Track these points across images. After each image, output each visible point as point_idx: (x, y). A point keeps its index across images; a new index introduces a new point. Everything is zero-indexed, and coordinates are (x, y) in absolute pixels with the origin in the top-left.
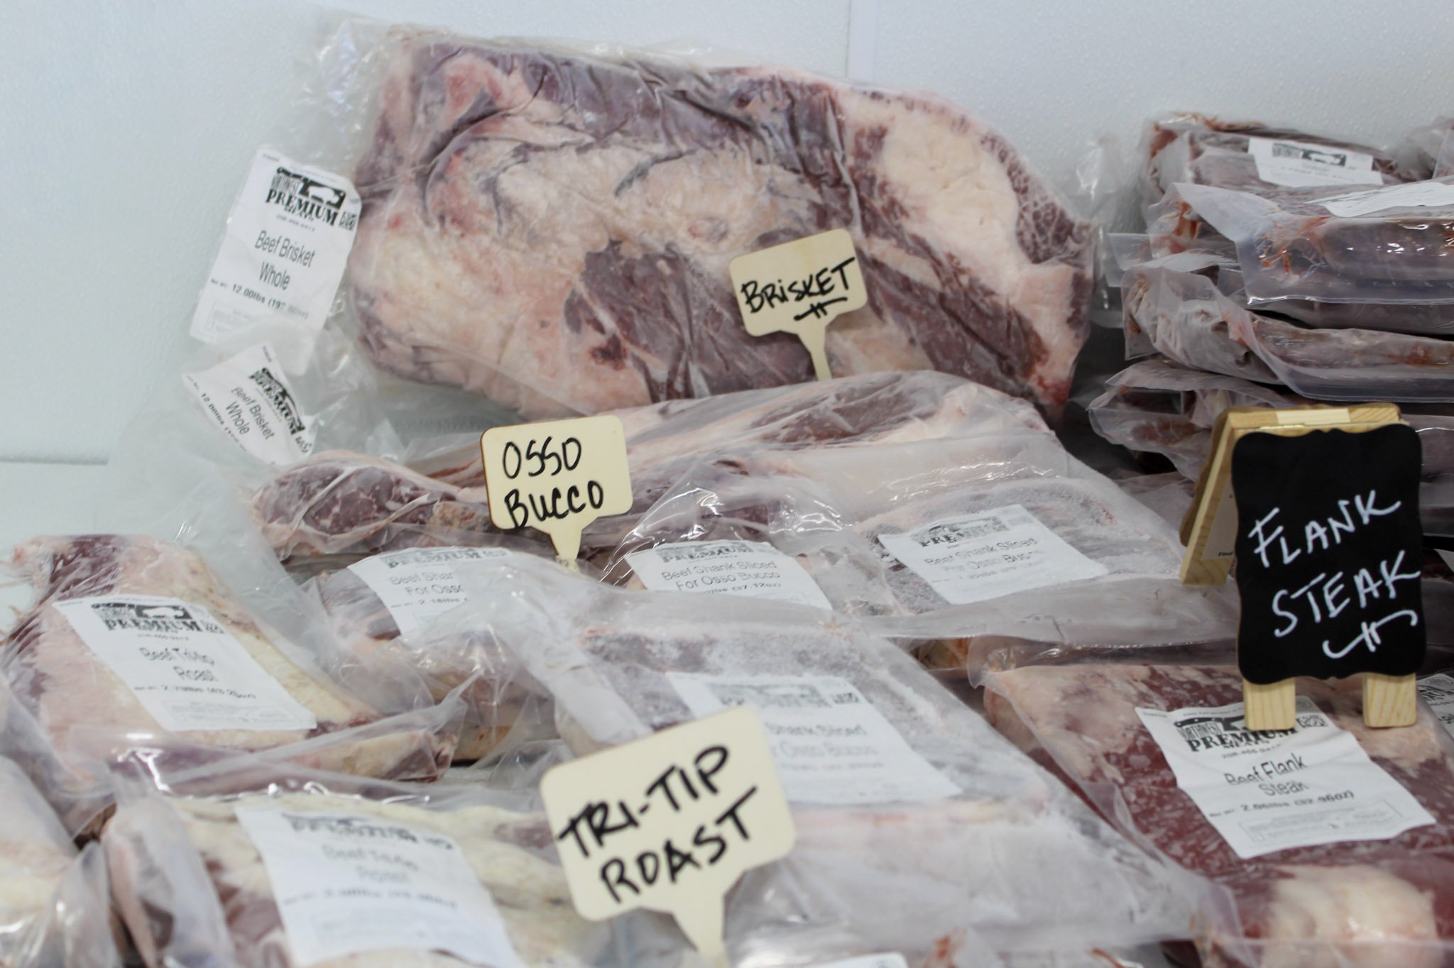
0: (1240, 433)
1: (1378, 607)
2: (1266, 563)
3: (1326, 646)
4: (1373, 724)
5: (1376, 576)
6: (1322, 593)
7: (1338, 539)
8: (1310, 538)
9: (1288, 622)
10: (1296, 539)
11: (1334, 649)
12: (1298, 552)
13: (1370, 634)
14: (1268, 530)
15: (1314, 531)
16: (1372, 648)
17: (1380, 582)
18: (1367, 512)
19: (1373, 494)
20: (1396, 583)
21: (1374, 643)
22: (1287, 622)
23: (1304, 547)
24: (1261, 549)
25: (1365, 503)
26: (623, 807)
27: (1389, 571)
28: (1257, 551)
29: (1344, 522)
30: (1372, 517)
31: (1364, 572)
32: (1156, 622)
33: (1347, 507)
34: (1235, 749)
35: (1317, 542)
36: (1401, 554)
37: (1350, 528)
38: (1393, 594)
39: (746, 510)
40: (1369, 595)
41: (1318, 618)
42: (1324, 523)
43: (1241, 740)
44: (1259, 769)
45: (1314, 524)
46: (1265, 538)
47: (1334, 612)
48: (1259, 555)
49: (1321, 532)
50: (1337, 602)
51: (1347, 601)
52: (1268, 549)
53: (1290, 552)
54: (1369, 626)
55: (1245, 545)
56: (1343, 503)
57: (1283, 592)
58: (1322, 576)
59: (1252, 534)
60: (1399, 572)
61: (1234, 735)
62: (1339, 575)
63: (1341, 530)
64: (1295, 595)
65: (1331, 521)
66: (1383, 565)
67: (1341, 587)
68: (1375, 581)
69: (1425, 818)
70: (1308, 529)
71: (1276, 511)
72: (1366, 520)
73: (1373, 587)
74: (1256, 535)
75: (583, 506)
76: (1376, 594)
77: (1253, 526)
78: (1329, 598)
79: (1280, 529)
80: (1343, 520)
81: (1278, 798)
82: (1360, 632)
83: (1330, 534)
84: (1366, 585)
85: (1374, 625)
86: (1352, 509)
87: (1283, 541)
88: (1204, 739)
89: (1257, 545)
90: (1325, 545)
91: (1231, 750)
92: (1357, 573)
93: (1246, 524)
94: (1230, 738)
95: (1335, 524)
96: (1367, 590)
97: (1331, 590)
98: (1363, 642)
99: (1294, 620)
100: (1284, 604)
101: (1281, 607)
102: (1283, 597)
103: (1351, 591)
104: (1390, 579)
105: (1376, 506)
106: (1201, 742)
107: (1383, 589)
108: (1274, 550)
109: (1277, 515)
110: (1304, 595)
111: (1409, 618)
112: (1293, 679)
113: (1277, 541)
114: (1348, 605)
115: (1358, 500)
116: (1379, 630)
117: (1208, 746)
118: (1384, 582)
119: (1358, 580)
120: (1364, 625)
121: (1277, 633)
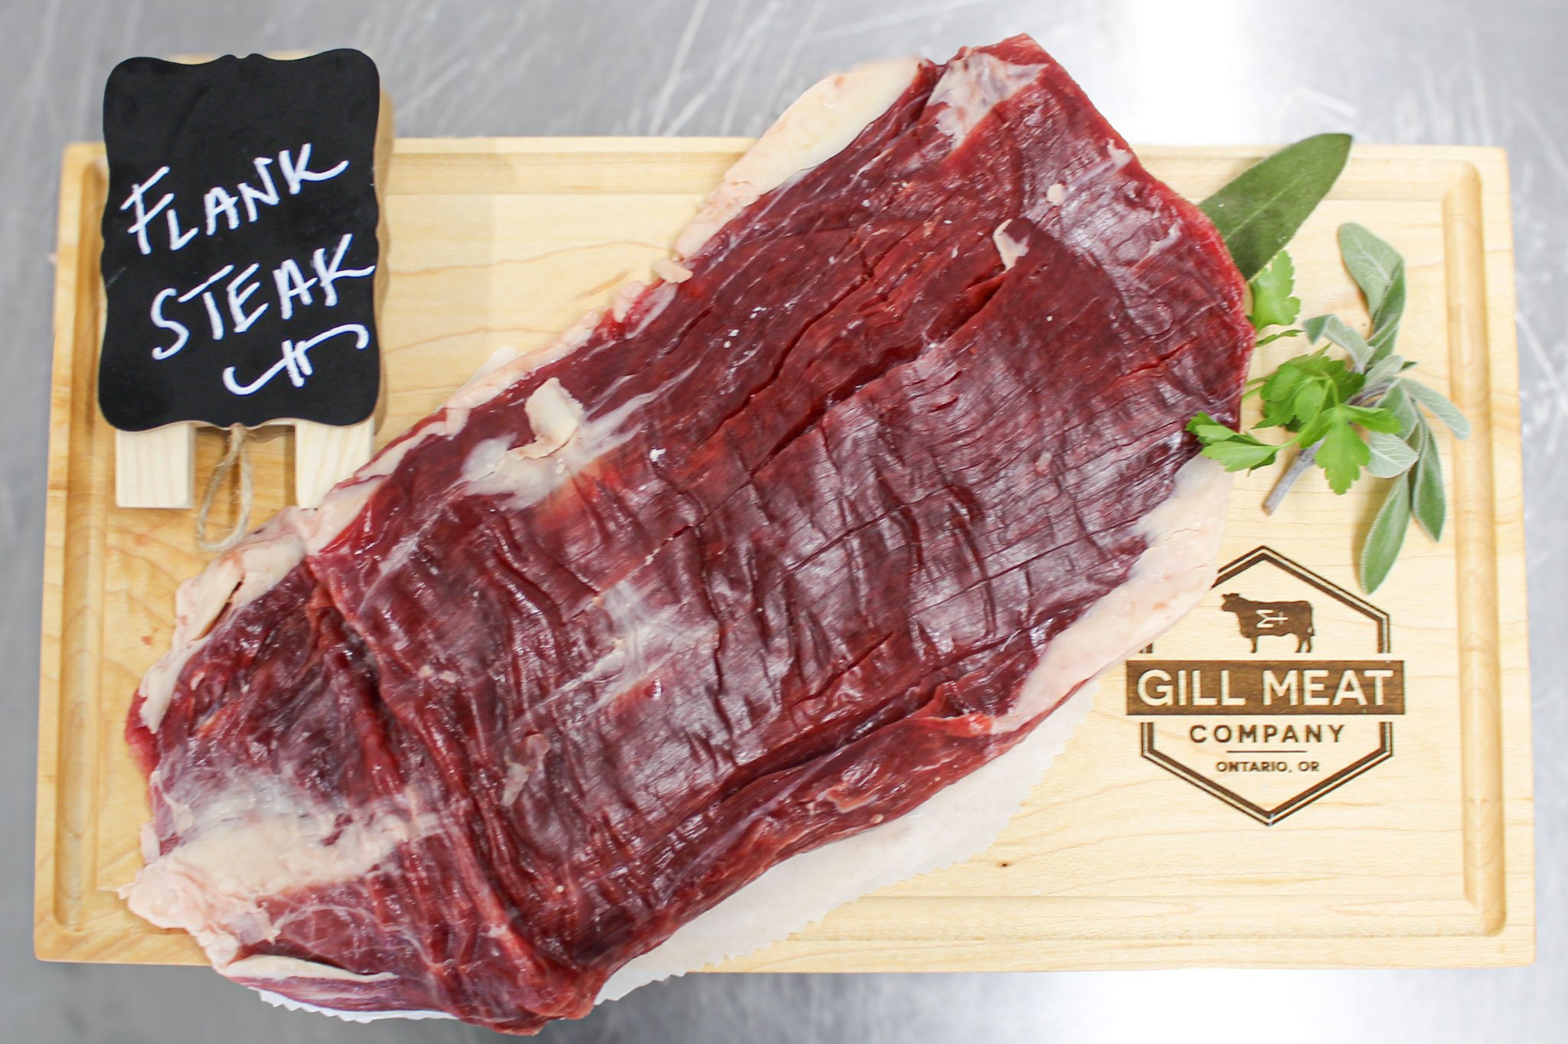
0: (120, 58)
1: (309, 318)
2: (145, 248)
3: (228, 375)
5: (308, 272)
6: (226, 294)
7: (253, 216)
8: (212, 212)
9: (173, 337)
10: (191, 214)
11: (242, 381)
12: (194, 232)
13: (295, 359)
14: (150, 199)
15: (217, 202)
16: (298, 382)
17: (313, 281)
18: (296, 176)
19: (306, 149)
20: (336, 283)
21: (302, 374)
22: (170, 337)
23: (203, 227)
24: (139, 228)
25: (294, 162)
27: (328, 264)
28: (132, 230)
29: (264, 191)
30: (304, 183)
31: (289, 265)
33: (267, 166)
35: (222, 218)
36: (347, 239)
37: (272, 198)
38: (331, 300)
40: (296, 300)
41: (218, 332)
42: (233, 191)
45: (218, 192)
46: (146, 211)
47: (243, 324)
48: (136, 234)
49: (228, 204)
50: (247, 308)
51: (264, 307)
52: (149, 226)
53: (182, 232)
54: (294, 348)
55: (115, 220)
56: (261, 163)
57: (170, 292)
58: (228, 269)
59: (125, 206)
60: (340, 268)
62: (254, 268)
63: (257, 201)
64: (183, 299)
65: (243, 187)
66: (319, 255)
67: (256, 285)
68: (306, 280)
70: (209, 199)
71: (164, 170)
72: (295, 188)
73: (303, 289)
74: (133, 206)
76: (307, 299)
77: (130, 193)
78: (235, 303)
79: (168, 198)
80: (259, 185)
82: (280, 356)
83: (241, 206)
84: (292, 285)
85: (303, 346)
86: (275, 170)
87: (172, 215)
89: (133, 221)
90: (234, 223)
92: (279, 267)
93: (119, 187)
95: (248, 193)
96: (294, 293)
97: (240, 290)
98: (284, 371)
99: (184, 334)
100: (170, 309)
101: (166, 314)
102: (168, 297)
103: (268, 292)
104: (328, 276)
105: (310, 167)
107: (317, 292)
108: (158, 228)
109: (165, 176)
110: (200, 295)
111: (354, 336)
113: (163, 214)
114: (264, 314)
115: (284, 157)
116: (308, 353)
118: (319, 281)
119: (280, 277)
120: (287, 345)
121: (158, 354)
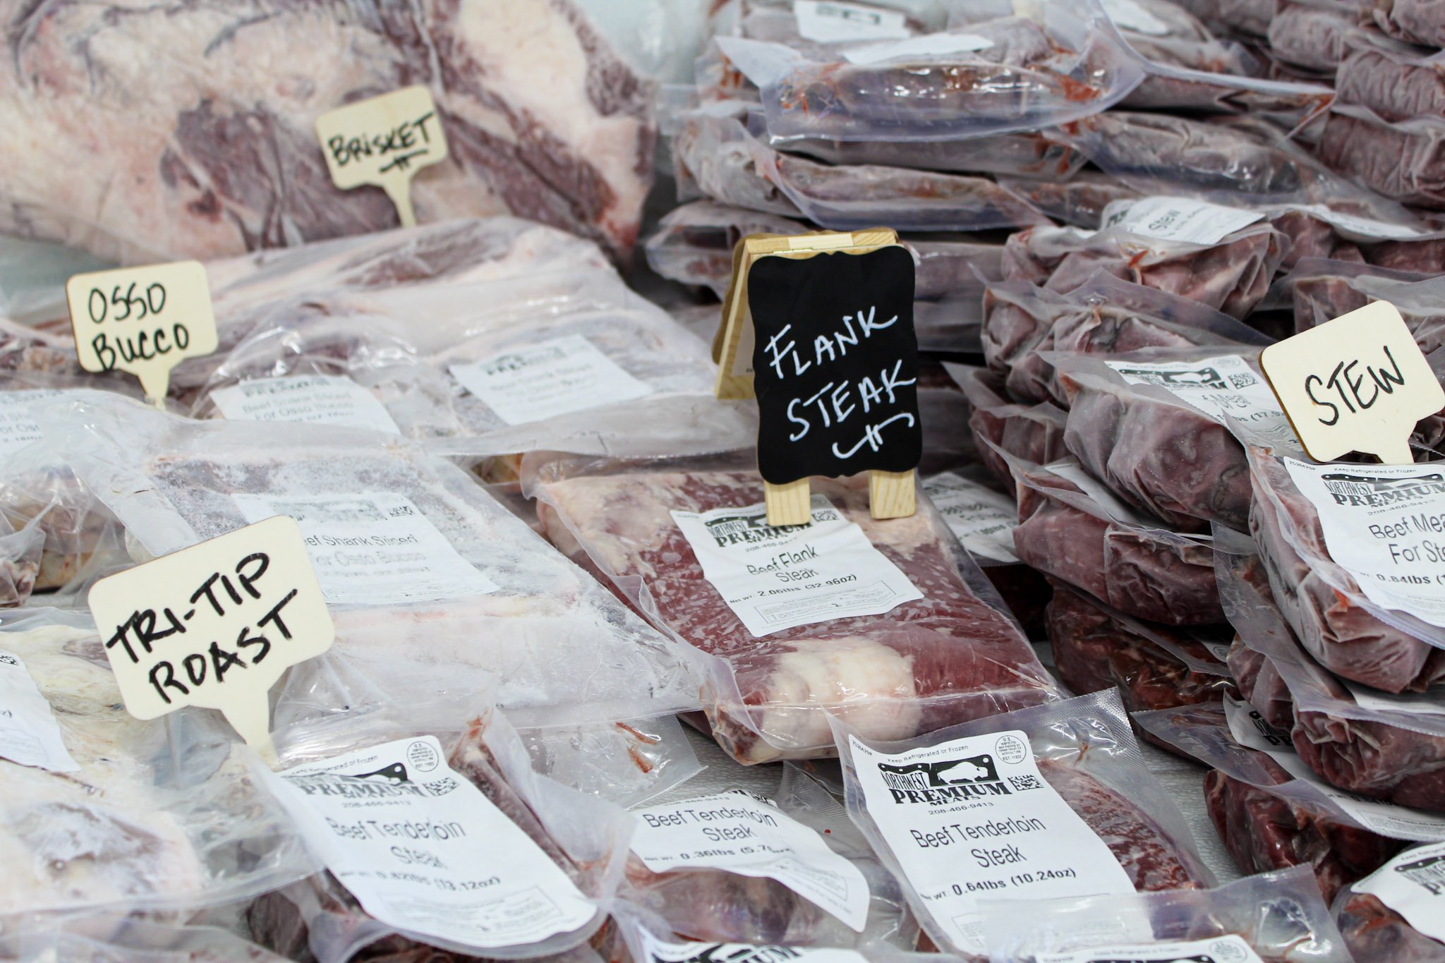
0: (755, 258)
1: (880, 411)
2: (781, 375)
3: (835, 447)
4: (879, 516)
5: (878, 383)
6: (831, 400)
7: (844, 352)
8: (819, 351)
9: (801, 427)
10: (807, 352)
11: (842, 450)
12: (809, 363)
13: (873, 435)
14: (781, 345)
15: (822, 344)
16: (876, 448)
17: (881, 389)
18: (868, 326)
19: (873, 309)
20: (894, 389)
21: (877, 443)
22: (800, 427)
23: (814, 359)
24: (776, 363)
25: (866, 319)
26: (168, 613)
27: (889, 378)
28: (772, 364)
29: (850, 336)
30: (872, 330)
31: (867, 380)
32: (691, 434)
33: (850, 321)
34: (758, 544)
35: (825, 354)
36: (899, 363)
37: (854, 341)
38: (892, 399)
39: (328, 348)
40: (872, 401)
41: (827, 423)
42: (831, 337)
43: (763, 535)
44: (778, 560)
45: (822, 338)
46: (779, 353)
47: (842, 417)
48: (775, 366)
49: (828, 345)
50: (844, 408)
51: (853, 407)
52: (781, 362)
53: (802, 364)
54: (872, 429)
55: (761, 359)
56: (847, 319)
57: (796, 400)
58: (830, 385)
59: (767, 350)
60: (897, 380)
61: (757, 531)
62: (846, 383)
63: (845, 343)
64: (806, 404)
65: (836, 334)
66: (884, 373)
67: (847, 394)
68: (877, 388)
69: (916, 594)
70: (817, 343)
71: (788, 327)
72: (868, 334)
73: (875, 394)
74: (772, 349)
75: (169, 348)
76: (878, 400)
77: (769, 341)
78: (836, 405)
79: (792, 344)
80: (847, 334)
81: (791, 584)
82: (865, 434)
83: (836, 346)
84: (869, 392)
85: (877, 428)
86: (855, 323)
87: (795, 354)
88: (731, 536)
89: (773, 358)
90: (832, 357)
91: (754, 544)
92: (861, 381)
93: (762, 340)
94: (753, 534)
95: (841, 338)
96: (870, 396)
97: (838, 397)
98: (868, 443)
99: (807, 425)
100: (798, 411)
101: (795, 414)
102: (796, 405)
103: (855, 397)
104: (890, 385)
105: (875, 321)
106: (728, 538)
107: (884, 395)
108: (787, 363)
109: (789, 330)
110: (815, 402)
111: (907, 420)
112: (807, 479)
113: (790, 354)
114: (854, 410)
115: (860, 315)
116: (880, 432)
117: (734, 541)
118: (885, 388)
119: (862, 388)
120: (868, 428)
121: (792, 437)
